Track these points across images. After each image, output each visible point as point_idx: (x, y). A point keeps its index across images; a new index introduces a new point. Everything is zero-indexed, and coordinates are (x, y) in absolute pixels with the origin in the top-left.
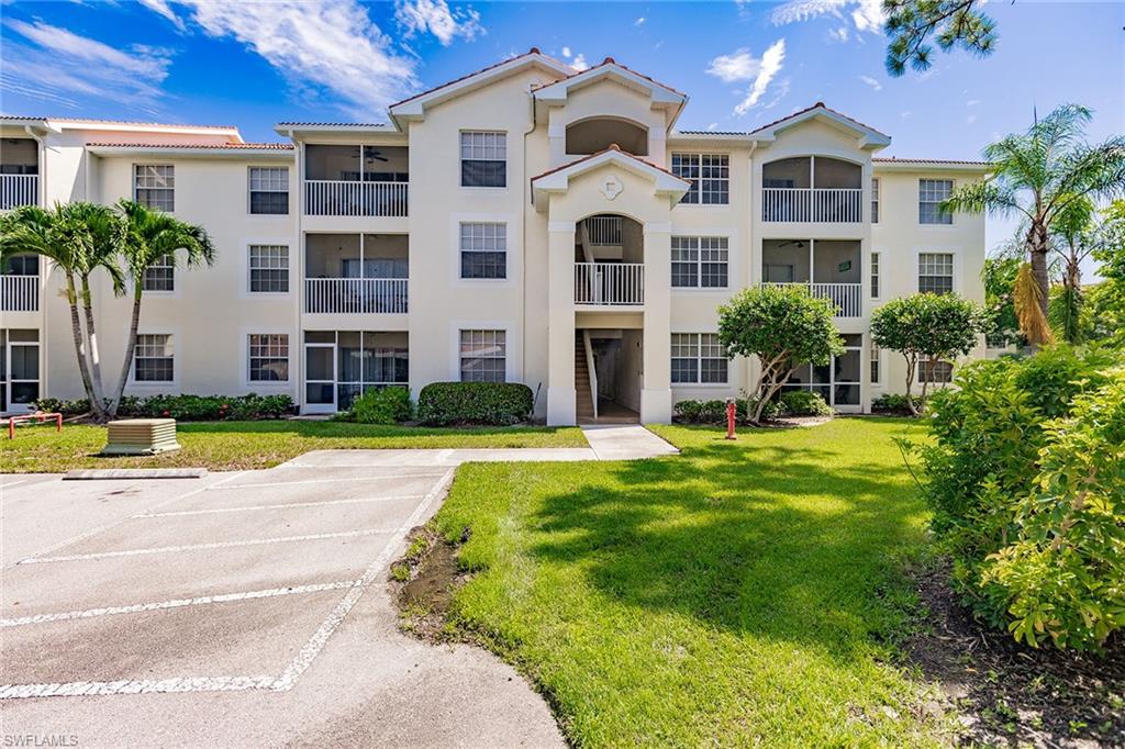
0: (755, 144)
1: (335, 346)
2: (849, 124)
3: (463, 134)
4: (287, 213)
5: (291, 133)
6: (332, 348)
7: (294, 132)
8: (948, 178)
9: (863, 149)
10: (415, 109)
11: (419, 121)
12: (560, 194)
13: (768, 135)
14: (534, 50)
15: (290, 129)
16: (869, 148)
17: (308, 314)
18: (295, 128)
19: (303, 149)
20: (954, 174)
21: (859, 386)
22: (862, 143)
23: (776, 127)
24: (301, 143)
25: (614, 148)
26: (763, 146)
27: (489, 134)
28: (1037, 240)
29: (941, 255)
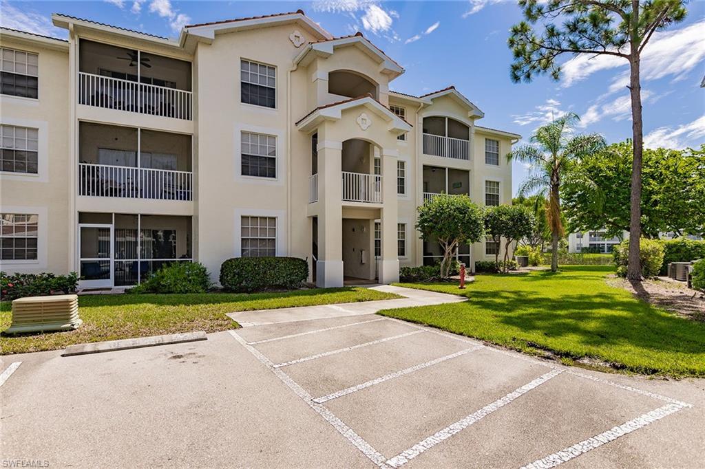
0: (422, 105)
1: (112, 227)
2: (466, 101)
3: (242, 61)
4: (36, 97)
5: (71, 26)
6: (108, 230)
7: (74, 25)
8: (498, 139)
9: (470, 117)
10: (208, 32)
11: (208, 43)
12: (332, 121)
13: (427, 100)
14: (300, 11)
15: (71, 22)
16: (473, 118)
17: (82, 196)
18: (77, 22)
19: (77, 43)
20: (501, 138)
21: (469, 257)
22: (471, 114)
23: (432, 96)
24: (76, 37)
25: (369, 95)
26: (426, 106)
27: (263, 66)
28: (555, 179)
29: (494, 182)
